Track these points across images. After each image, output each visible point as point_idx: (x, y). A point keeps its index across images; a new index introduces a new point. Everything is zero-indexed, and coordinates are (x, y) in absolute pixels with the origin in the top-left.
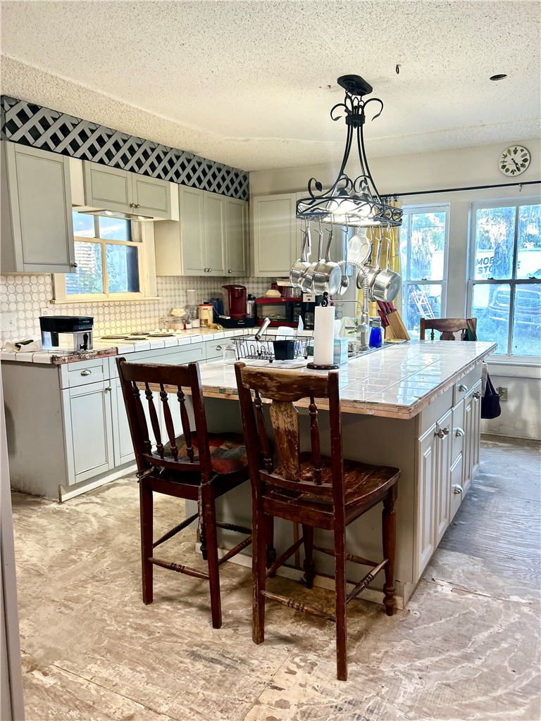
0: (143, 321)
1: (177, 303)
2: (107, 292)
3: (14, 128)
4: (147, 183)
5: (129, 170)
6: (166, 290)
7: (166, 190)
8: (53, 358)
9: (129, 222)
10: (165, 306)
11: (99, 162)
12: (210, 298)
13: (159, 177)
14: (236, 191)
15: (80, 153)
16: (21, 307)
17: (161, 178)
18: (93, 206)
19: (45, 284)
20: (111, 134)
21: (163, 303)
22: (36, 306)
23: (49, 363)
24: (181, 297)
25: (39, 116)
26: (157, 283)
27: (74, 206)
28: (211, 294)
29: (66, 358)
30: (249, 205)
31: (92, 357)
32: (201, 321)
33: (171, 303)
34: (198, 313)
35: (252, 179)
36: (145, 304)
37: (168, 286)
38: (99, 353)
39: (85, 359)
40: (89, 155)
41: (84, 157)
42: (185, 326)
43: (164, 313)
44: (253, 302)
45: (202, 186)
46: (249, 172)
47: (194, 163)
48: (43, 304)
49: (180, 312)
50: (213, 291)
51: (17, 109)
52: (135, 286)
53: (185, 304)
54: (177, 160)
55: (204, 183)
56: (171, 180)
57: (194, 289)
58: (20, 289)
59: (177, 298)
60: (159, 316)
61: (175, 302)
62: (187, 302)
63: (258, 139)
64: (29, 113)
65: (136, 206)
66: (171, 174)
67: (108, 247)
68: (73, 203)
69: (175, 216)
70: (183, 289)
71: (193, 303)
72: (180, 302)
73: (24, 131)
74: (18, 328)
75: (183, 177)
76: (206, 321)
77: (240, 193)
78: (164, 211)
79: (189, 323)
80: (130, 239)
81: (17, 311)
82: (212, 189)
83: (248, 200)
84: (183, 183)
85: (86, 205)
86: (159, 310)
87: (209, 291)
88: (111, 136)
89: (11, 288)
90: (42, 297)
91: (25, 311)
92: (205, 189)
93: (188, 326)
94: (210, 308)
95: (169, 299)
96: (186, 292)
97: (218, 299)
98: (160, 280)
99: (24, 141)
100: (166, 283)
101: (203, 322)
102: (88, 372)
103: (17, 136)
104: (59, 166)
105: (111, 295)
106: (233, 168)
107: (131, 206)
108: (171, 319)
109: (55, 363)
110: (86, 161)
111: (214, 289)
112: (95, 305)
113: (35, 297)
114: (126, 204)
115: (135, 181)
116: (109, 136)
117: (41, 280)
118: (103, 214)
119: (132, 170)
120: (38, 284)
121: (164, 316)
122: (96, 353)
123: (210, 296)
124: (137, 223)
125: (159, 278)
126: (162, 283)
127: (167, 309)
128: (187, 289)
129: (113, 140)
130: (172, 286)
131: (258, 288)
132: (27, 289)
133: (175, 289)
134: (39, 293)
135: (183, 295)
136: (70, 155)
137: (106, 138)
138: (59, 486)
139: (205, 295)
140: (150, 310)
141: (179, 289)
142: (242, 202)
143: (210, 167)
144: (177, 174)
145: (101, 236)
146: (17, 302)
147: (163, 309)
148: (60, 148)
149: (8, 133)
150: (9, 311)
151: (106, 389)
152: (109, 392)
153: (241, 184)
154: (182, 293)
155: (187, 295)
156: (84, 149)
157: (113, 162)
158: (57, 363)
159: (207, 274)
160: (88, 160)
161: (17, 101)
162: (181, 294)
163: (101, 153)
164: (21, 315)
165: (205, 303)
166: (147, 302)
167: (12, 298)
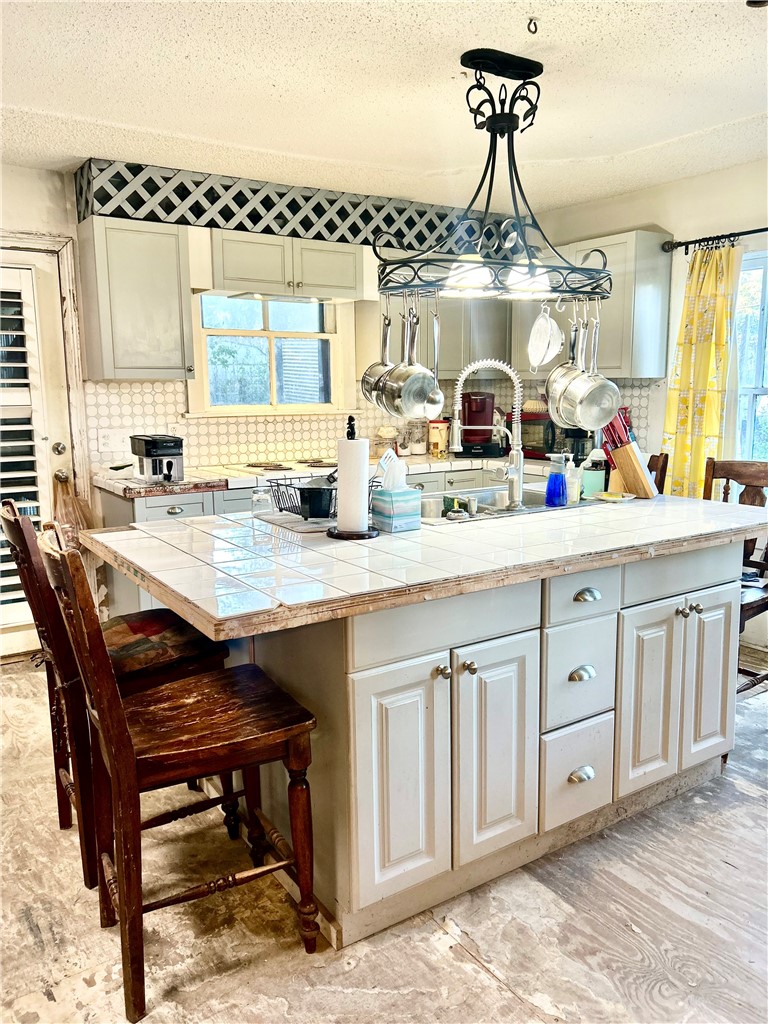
2: (275, 403)
3: (104, 198)
5: (288, 235)
7: (355, 258)
8: (126, 490)
10: (371, 423)
11: (236, 228)
13: (342, 239)
15: (205, 219)
16: (139, 421)
18: (225, 288)
19: (175, 392)
21: (367, 418)
22: (161, 421)
25: (143, 177)
26: (357, 390)
27: (194, 291)
29: (142, 490)
31: (184, 491)
32: (429, 444)
34: (422, 434)
38: (196, 486)
39: (172, 493)
40: (220, 220)
41: (212, 224)
42: (396, 451)
45: (425, 247)
47: (410, 213)
48: (171, 419)
49: (386, 432)
51: (110, 173)
54: (379, 212)
55: (430, 241)
56: (365, 243)
58: (137, 399)
64: (127, 175)
65: (297, 285)
66: (366, 233)
68: (193, 288)
69: (371, 294)
73: (119, 199)
75: (389, 236)
79: (404, 448)
81: (133, 426)
84: (388, 245)
85: (214, 288)
88: (258, 191)
89: (126, 398)
90: (171, 409)
99: (119, 213)
101: (431, 447)
102: (178, 511)
103: (110, 207)
104: (173, 239)
107: (289, 284)
109: (128, 495)
110: (215, 229)
112: (252, 420)
113: (160, 409)
114: (281, 283)
115: (297, 250)
116: (255, 191)
117: (170, 387)
119: (295, 234)
120: (164, 393)
122: (191, 486)
124: (331, 307)
132: (148, 399)
134: (165, 404)
136: (189, 224)
137: (249, 194)
144: (378, 232)
146: (133, 415)
147: (367, 428)
148: (174, 216)
149: (97, 205)
150: (122, 427)
156: (212, 213)
157: (261, 226)
160: (219, 227)
161: (111, 163)
163: (241, 216)
167: (115, 410)
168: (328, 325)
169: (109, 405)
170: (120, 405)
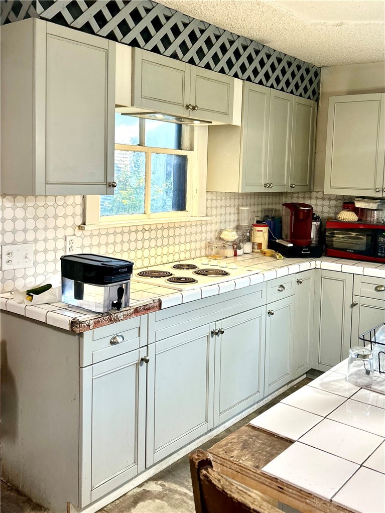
0: (188, 246)
1: (228, 223)
2: (149, 212)
4: (209, 79)
5: (188, 62)
6: (217, 207)
7: (229, 88)
8: (73, 323)
9: (180, 127)
10: (214, 227)
11: (152, 50)
12: (263, 215)
13: (222, 71)
14: (306, 89)
15: (129, 38)
16: (41, 235)
17: (225, 73)
18: (141, 107)
19: (74, 205)
20: (169, 15)
21: (212, 223)
22: (61, 233)
23: (67, 328)
24: (232, 215)
26: (207, 200)
27: (117, 106)
28: (265, 210)
29: (91, 322)
30: (318, 106)
31: (126, 317)
32: (253, 244)
33: (221, 222)
34: (250, 236)
35: (324, 76)
36: (191, 226)
37: (219, 203)
39: (117, 320)
40: (141, 41)
41: (134, 44)
42: (235, 253)
43: (212, 236)
44: (319, 223)
45: (269, 84)
46: (320, 68)
47: (262, 55)
48: (70, 231)
49: (231, 236)
50: (267, 206)
52: (180, 204)
53: (236, 224)
54: (244, 51)
55: (272, 80)
56: (236, 75)
57: (246, 206)
58: (41, 212)
59: (228, 216)
60: (206, 239)
61: (226, 222)
62: (238, 220)
63: (355, 22)
65: (194, 108)
66: (236, 68)
67: (153, 156)
68: (117, 103)
69: (236, 120)
70: (235, 206)
71: (245, 223)
72: (230, 221)
73: (60, 5)
74: (35, 264)
75: (249, 72)
76: (260, 245)
77: (309, 93)
78: (225, 114)
79: (240, 248)
80: (179, 146)
81: (36, 241)
82: (280, 87)
83: (317, 100)
84: (249, 79)
85: (132, 105)
86: (206, 232)
87: (264, 207)
89: (31, 212)
90: (70, 221)
91: (46, 240)
92: (272, 86)
93: (239, 252)
94: (265, 229)
95: (218, 219)
96: (238, 209)
97: (273, 218)
98: (210, 196)
99: (59, 19)
100: (217, 200)
101: (256, 247)
102: (119, 339)
103: (51, 12)
104: (103, 54)
105: (153, 215)
106: (304, 63)
107: (187, 107)
108: (220, 244)
109: (75, 329)
110: (137, 49)
111: (269, 204)
113: (60, 222)
114: (182, 105)
115: (194, 76)
116: (168, 18)
117: (70, 200)
118: (153, 117)
119: (191, 61)
120: (65, 205)
121: (211, 239)
122: (133, 310)
123: (263, 212)
124: (189, 128)
125: (209, 194)
126: (212, 200)
127: (216, 231)
128: (239, 205)
129: (171, 23)
130: (223, 203)
131: (323, 206)
132: (51, 211)
133: (226, 206)
134: (65, 216)
135: (234, 213)
136: (117, 41)
137: (163, 20)
138: (68, 503)
139: (258, 212)
140: (196, 233)
141: (230, 206)
142: (311, 102)
143: (279, 60)
144: (243, 68)
145: (146, 144)
146: (36, 230)
147: (211, 231)
148: (106, 30)
149: (40, 9)
150: (25, 242)
151: (142, 360)
152: (145, 364)
153: (311, 82)
154: (233, 210)
155: (238, 213)
156: (135, 32)
157: (170, 51)
158: (78, 330)
159: (267, 190)
160: (140, 47)
162: (232, 212)
163: (156, 40)
164: (41, 246)
165: (258, 222)
166: (193, 224)
167: (20, 225)
168: (186, 142)
169: (14, 220)
170: (25, 219)
